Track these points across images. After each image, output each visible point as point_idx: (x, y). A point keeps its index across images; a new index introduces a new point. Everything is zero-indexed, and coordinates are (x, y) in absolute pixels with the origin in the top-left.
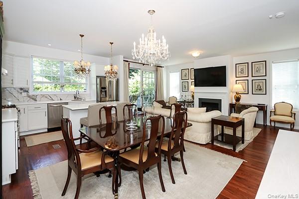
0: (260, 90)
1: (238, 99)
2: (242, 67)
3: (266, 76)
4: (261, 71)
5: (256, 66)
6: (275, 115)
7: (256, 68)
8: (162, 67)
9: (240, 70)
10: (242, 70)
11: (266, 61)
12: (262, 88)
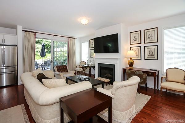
0: (152, 56)
1: (131, 64)
2: (135, 35)
3: (157, 42)
4: (153, 38)
5: (148, 33)
6: (167, 81)
7: (148, 35)
8: (74, 38)
9: (133, 38)
10: (136, 38)
11: (157, 28)
12: (154, 54)
